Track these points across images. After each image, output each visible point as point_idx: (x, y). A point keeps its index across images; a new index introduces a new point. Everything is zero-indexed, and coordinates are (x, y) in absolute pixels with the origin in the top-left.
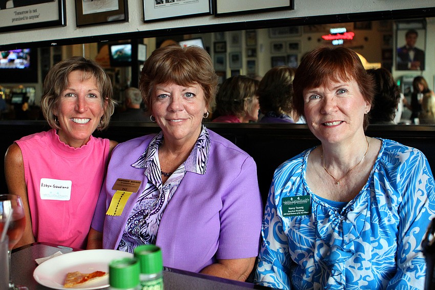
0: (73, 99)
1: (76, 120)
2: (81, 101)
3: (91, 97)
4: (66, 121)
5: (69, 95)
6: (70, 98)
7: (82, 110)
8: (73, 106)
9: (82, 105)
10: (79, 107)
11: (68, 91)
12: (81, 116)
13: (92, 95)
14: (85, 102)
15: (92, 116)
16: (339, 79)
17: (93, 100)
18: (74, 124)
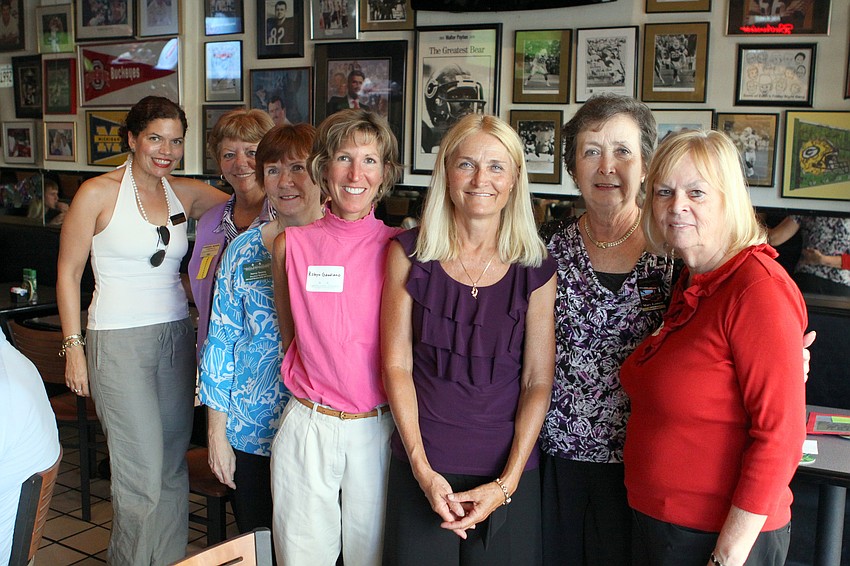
0: (345, 163)
1: (349, 190)
2: (356, 168)
3: (369, 162)
4: (338, 189)
5: (342, 158)
6: (344, 162)
7: (357, 178)
8: (346, 173)
9: (357, 172)
10: (353, 175)
11: (340, 154)
12: (354, 185)
13: (369, 160)
14: (360, 169)
15: (367, 186)
16: (294, 157)
17: (371, 166)
18: (346, 194)
